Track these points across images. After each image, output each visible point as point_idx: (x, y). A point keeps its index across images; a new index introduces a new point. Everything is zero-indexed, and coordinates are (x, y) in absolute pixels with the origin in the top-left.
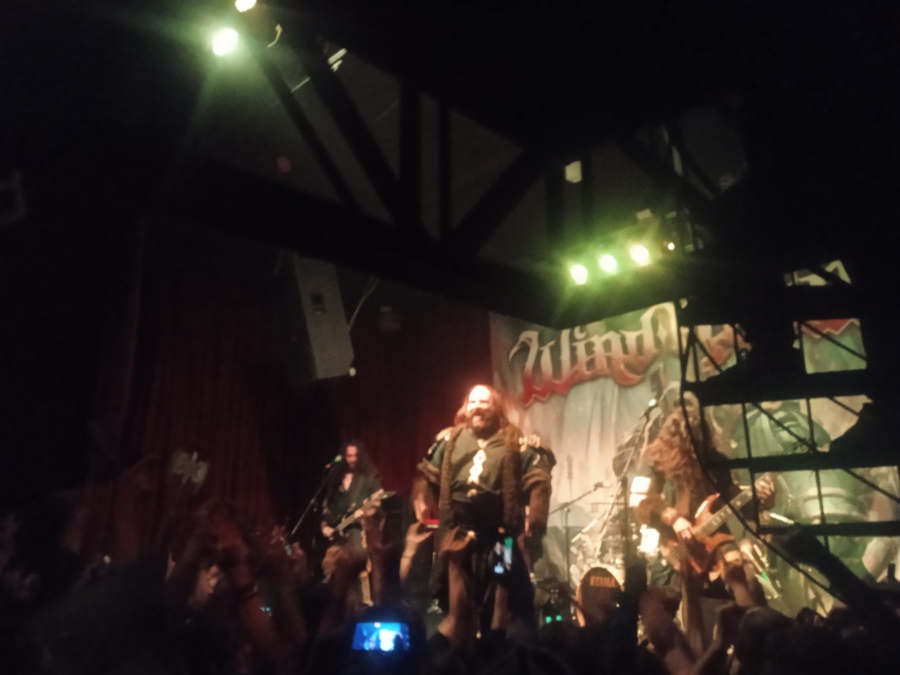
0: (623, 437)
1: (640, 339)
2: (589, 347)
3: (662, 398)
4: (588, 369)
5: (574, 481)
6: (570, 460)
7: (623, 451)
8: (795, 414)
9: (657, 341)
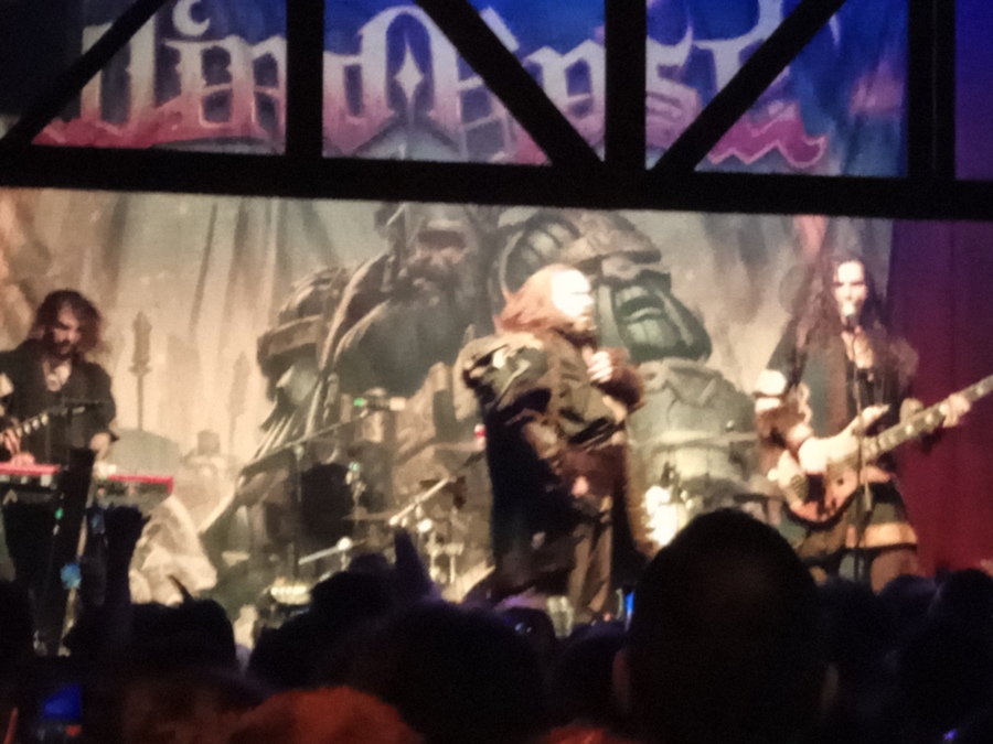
0: (292, 290)
1: (353, 76)
2: (215, 63)
3: (391, 220)
4: (207, 117)
5: (151, 380)
6: (142, 330)
7: (293, 323)
8: (661, 295)
9: (394, 91)
